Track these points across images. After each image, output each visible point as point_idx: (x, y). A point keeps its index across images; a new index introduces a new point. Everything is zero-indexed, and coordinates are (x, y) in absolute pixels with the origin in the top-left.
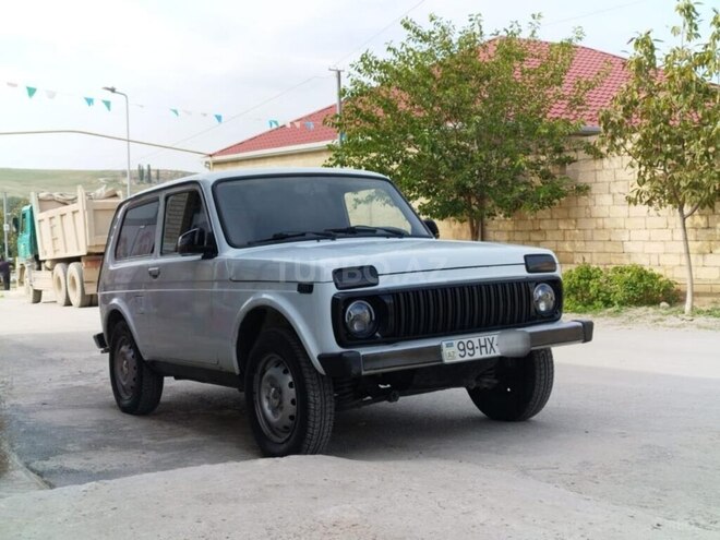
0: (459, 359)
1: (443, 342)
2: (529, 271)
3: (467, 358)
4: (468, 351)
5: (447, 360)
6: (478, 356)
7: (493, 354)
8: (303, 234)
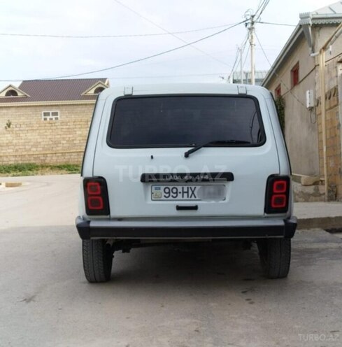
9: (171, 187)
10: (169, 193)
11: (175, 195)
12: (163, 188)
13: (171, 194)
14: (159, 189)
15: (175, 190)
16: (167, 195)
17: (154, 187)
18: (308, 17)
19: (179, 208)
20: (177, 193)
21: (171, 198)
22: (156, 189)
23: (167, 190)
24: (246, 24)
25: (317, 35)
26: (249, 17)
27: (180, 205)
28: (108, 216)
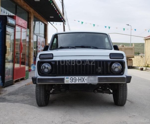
0: (70, 83)
1: (65, 77)
2: (110, 58)
3: (73, 83)
4: (74, 80)
5: (65, 83)
6: (77, 82)
7: (83, 82)
8: (68, 47)
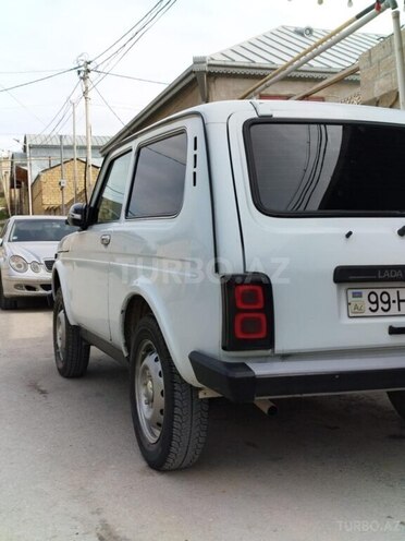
9: (379, 292)
10: (376, 302)
11: (386, 307)
12: (365, 293)
13: (381, 305)
14: (360, 295)
15: (385, 298)
16: (374, 307)
17: (350, 292)
18: (204, 62)
19: (393, 331)
20: (388, 302)
21: (380, 312)
22: (354, 295)
23: (373, 298)
24: (79, 72)
25: (212, 86)
26: (82, 63)
27: (395, 326)
28: (270, 351)
